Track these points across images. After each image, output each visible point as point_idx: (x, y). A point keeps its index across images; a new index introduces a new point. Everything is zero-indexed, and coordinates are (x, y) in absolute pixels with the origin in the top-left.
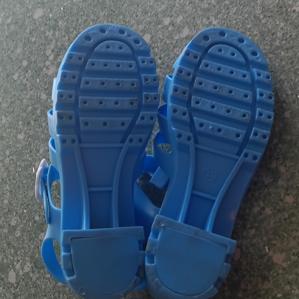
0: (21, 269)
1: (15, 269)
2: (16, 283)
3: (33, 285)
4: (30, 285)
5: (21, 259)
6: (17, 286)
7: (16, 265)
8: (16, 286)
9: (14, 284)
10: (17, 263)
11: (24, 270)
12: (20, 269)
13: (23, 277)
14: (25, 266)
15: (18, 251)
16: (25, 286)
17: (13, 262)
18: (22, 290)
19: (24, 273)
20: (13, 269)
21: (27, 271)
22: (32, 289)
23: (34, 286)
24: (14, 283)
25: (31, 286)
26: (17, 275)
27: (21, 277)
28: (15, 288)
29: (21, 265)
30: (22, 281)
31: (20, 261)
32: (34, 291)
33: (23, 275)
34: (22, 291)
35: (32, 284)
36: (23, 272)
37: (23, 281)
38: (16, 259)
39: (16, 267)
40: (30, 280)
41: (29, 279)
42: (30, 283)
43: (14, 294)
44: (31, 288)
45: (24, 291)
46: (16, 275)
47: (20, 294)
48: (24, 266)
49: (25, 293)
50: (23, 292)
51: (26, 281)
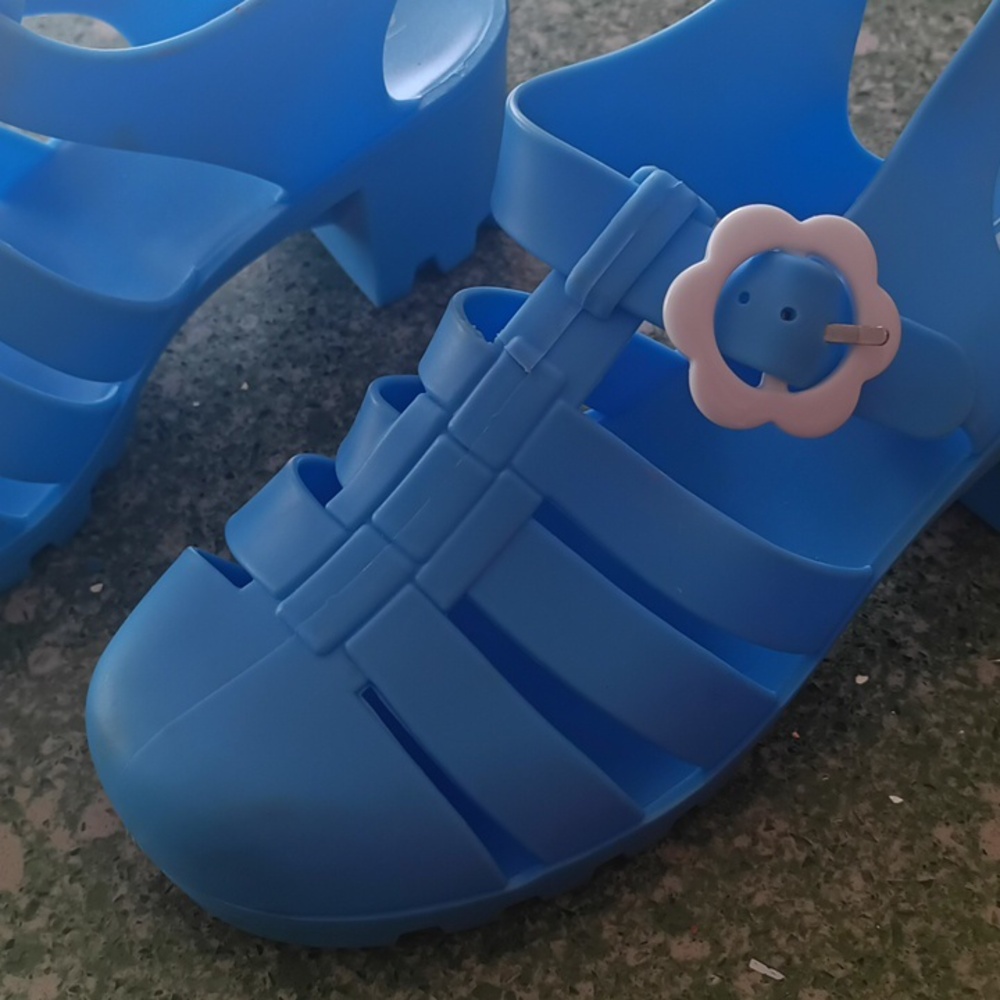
0: (63, 822)
1: (24, 823)
2: (28, 892)
3: (145, 899)
4: (121, 897)
5: (62, 775)
6: (34, 906)
7: (29, 801)
8: (23, 903)
9: (9, 894)
10: (37, 793)
11: (83, 828)
12: (52, 823)
13: (74, 860)
14: (89, 809)
15: (47, 736)
16: (84, 907)
17: (6, 786)
18: (65, 926)
19: (85, 842)
20: (10, 825)
21: (104, 834)
22: (131, 921)
23: (149, 905)
24: (15, 891)
25: (127, 905)
26: (30, 852)
27: (61, 861)
28: (16, 914)
29: (63, 803)
30: (67, 878)
31: (60, 784)
32: (149, 929)
33: (74, 853)
34: (67, 931)
35: (138, 897)
36: (71, 836)
37: (71, 881)
38: (28, 774)
39: (29, 815)
40: (122, 877)
41: (116, 871)
42: (123, 890)
43: (10, 944)
44: (125, 913)
45: (77, 928)
46: (26, 850)
47: (50, 946)
48: (81, 809)
49: (87, 939)
50: (75, 933)
51: (93, 881)
